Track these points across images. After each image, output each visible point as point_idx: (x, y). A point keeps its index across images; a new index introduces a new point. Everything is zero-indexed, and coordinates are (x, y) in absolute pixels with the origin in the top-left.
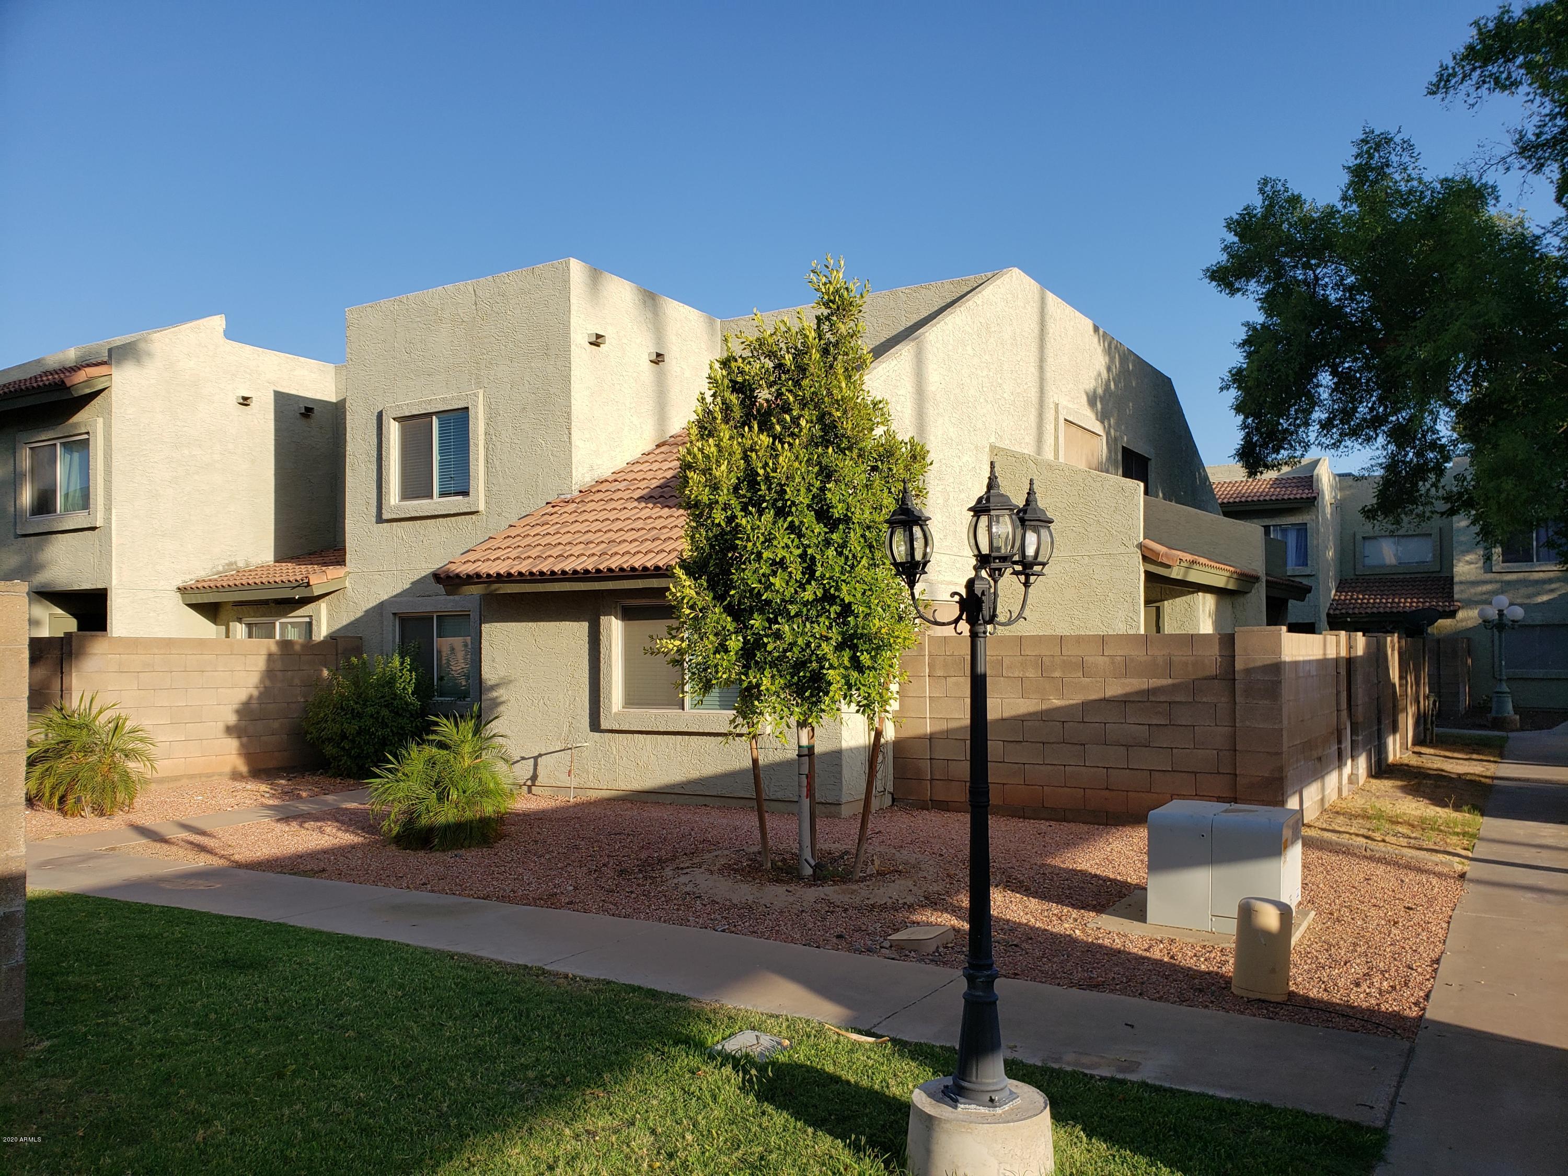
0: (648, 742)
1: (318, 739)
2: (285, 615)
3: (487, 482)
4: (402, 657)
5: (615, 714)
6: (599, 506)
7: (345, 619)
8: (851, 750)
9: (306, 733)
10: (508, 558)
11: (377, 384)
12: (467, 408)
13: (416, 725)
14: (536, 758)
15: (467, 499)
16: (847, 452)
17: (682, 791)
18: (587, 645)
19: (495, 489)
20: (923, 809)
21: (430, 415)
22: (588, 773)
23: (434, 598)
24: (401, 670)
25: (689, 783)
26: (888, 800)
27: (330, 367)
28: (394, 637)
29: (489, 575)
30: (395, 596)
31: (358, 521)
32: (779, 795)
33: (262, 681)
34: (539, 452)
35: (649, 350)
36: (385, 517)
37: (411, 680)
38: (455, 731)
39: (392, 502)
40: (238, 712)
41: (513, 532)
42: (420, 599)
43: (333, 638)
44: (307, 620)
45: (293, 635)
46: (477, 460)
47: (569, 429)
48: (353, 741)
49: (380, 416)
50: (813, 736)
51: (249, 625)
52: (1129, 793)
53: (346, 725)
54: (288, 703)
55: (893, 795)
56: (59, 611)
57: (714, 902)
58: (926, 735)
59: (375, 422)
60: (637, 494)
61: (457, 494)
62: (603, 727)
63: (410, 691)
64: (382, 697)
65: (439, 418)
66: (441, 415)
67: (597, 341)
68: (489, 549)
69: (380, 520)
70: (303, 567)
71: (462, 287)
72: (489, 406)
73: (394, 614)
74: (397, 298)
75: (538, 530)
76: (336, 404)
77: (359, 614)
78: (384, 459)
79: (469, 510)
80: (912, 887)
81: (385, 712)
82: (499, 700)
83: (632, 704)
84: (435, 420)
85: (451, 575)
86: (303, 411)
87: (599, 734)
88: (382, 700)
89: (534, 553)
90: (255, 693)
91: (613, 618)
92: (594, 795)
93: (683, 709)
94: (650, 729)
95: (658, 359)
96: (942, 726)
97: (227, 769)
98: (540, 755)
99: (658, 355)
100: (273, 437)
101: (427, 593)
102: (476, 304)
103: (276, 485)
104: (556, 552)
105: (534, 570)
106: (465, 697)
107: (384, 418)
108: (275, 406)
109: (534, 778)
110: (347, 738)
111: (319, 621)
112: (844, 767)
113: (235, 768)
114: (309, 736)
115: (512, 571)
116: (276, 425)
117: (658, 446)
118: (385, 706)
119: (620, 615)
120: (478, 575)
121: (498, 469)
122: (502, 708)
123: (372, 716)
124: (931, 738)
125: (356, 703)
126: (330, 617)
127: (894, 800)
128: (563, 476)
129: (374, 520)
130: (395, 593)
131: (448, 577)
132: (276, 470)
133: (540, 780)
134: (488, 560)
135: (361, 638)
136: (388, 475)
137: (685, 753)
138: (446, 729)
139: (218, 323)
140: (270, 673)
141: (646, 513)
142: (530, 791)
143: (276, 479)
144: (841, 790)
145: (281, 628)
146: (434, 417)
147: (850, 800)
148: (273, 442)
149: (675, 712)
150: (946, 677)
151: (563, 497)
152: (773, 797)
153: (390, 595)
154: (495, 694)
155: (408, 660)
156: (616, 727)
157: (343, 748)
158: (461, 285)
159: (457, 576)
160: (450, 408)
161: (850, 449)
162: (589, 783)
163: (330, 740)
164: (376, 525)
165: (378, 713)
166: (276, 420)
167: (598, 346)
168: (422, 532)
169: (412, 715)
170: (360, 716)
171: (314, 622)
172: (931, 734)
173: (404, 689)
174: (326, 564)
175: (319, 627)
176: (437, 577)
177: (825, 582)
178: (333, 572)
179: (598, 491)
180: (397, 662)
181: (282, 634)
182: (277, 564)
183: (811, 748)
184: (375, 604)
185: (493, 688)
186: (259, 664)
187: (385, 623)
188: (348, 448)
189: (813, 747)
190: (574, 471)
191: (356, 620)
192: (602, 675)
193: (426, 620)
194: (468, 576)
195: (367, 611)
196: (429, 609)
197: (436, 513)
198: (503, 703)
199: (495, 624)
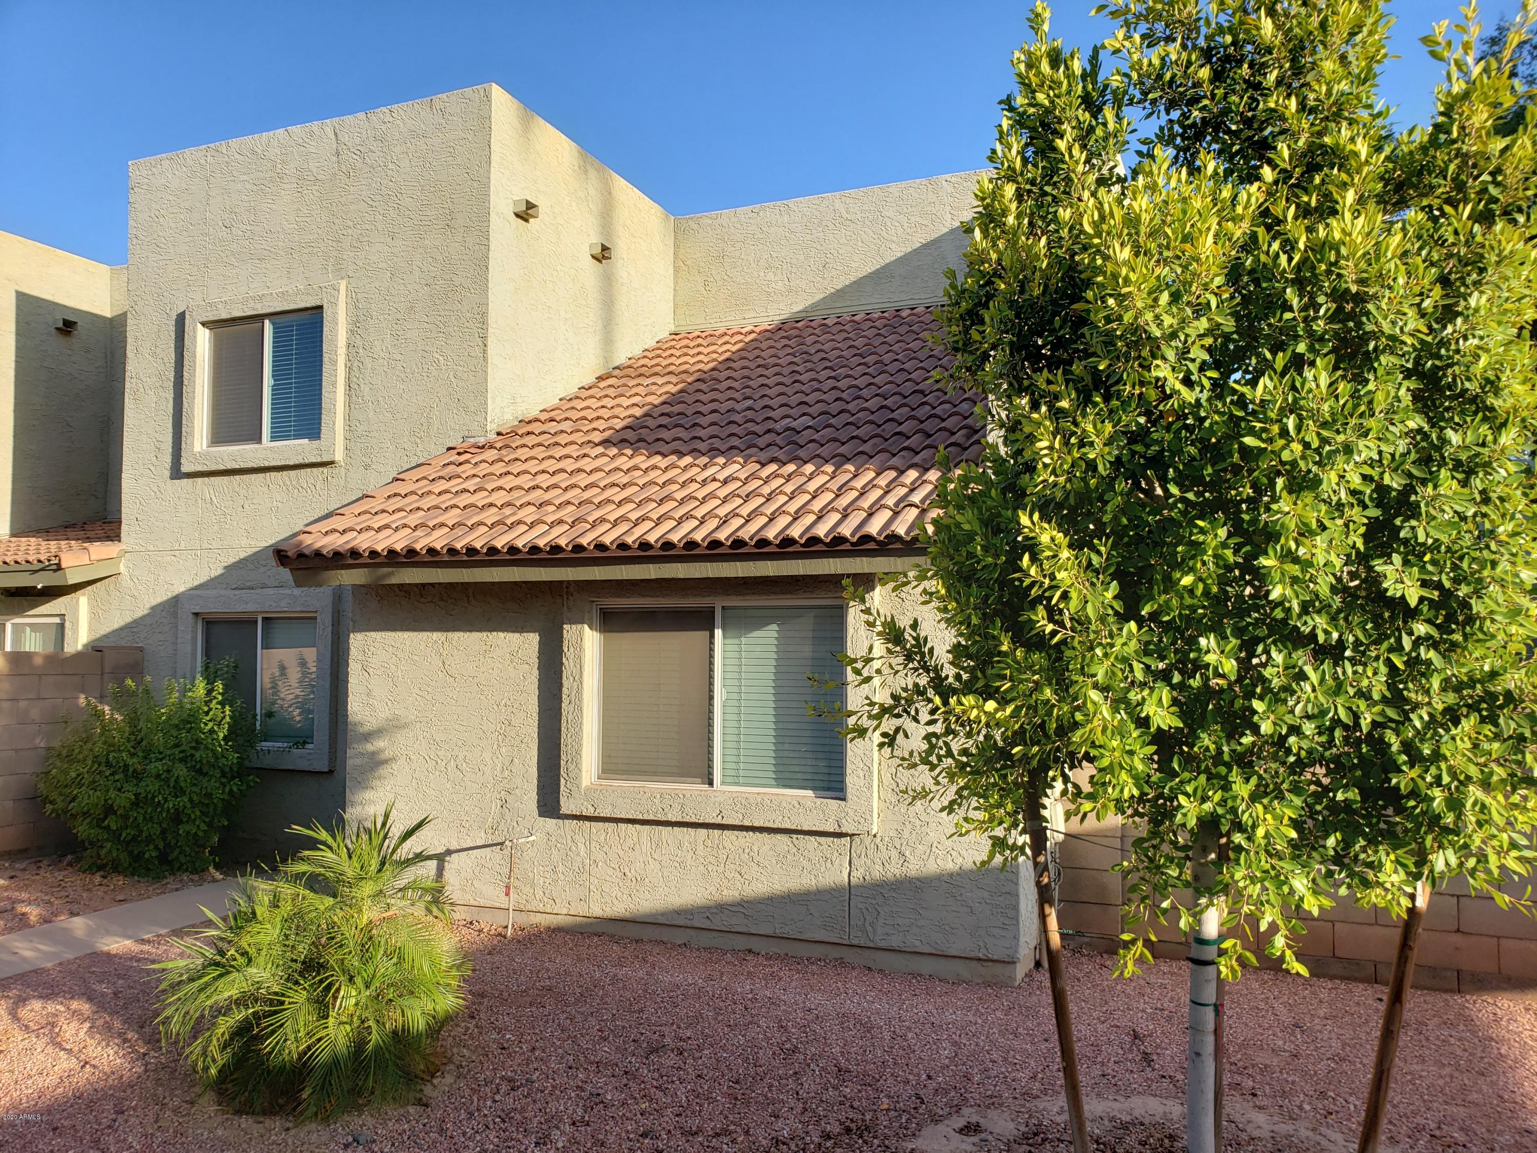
0: (645, 839)
1: (66, 811)
2: (20, 611)
3: (348, 418)
4: (210, 682)
5: (588, 789)
6: (539, 452)
7: (116, 620)
9: (46, 800)
10: (405, 526)
11: (176, 274)
12: (320, 308)
13: (231, 790)
14: (441, 858)
15: (316, 443)
17: (706, 924)
18: (536, 672)
19: (361, 429)
21: (260, 318)
22: (533, 885)
23: (258, 591)
24: (207, 703)
25: (721, 908)
27: (104, 269)
28: (194, 650)
29: (374, 553)
30: (192, 589)
31: (142, 475)
32: (895, 941)
34: (434, 373)
35: (592, 239)
36: (186, 467)
37: (224, 718)
39: (197, 448)
41: (402, 488)
42: (236, 592)
43: (96, 649)
44: (57, 620)
45: (33, 644)
46: (334, 385)
47: (484, 338)
48: (125, 817)
49: (181, 320)
52: (1503, 942)
53: (112, 794)
54: (16, 751)
59: (172, 328)
60: (597, 437)
61: (301, 435)
62: (564, 810)
63: (221, 735)
64: (176, 746)
65: (273, 324)
66: (278, 319)
67: (527, 212)
68: (365, 512)
69: (177, 473)
70: (52, 543)
71: (315, 129)
72: (354, 304)
73: (196, 614)
74: (212, 145)
75: (442, 485)
76: (111, 320)
77: (141, 612)
78: (186, 382)
79: (319, 460)
81: (181, 771)
82: (383, 756)
83: (615, 772)
84: (268, 325)
85: (307, 552)
86: (61, 325)
87: (554, 821)
88: (176, 751)
89: (451, 517)
91: (586, 626)
93: (711, 783)
94: (651, 817)
95: (603, 254)
98: (449, 852)
99: (604, 248)
100: (13, 358)
101: (248, 584)
102: (338, 154)
103: (15, 426)
104: (491, 516)
105: (458, 546)
106: (305, 743)
107: (187, 322)
108: (17, 314)
110: (115, 813)
111: (76, 624)
114: (49, 807)
115: (418, 547)
116: (17, 341)
117: (600, 378)
118: (182, 760)
119: (596, 620)
120: (354, 553)
121: (367, 398)
122: (384, 771)
123: (158, 776)
125: (133, 755)
126: (94, 616)
128: (473, 409)
129: (167, 473)
130: (196, 583)
131: (301, 555)
132: (16, 404)
133: (448, 894)
134: (369, 528)
135: (141, 649)
136: (192, 407)
137: (713, 861)
138: (329, 854)
141: (623, 462)
143: (16, 418)
145: (13, 632)
146: (267, 322)
148: (13, 365)
149: (694, 788)
151: (472, 440)
152: (883, 944)
153: (189, 586)
154: (370, 747)
155: (219, 686)
156: (590, 812)
157: (108, 828)
158: (315, 125)
159: (318, 554)
160: (292, 307)
162: (534, 903)
163: (86, 814)
164: (169, 481)
165: (168, 771)
166: (18, 334)
167: (526, 221)
168: (242, 493)
169: (224, 775)
170: (137, 776)
171: (67, 624)
173: (212, 731)
174: (89, 539)
175: (76, 630)
176: (281, 555)
178: (99, 550)
179: (528, 433)
180: (201, 688)
181: (16, 640)
182: (13, 539)
184: (165, 598)
185: (368, 737)
187: (181, 628)
188: (129, 367)
190: (489, 402)
191: (135, 621)
192: (564, 725)
193: (245, 624)
194: (337, 554)
195: (153, 608)
196: (251, 607)
197: (267, 464)
198: (386, 762)
199: (373, 634)
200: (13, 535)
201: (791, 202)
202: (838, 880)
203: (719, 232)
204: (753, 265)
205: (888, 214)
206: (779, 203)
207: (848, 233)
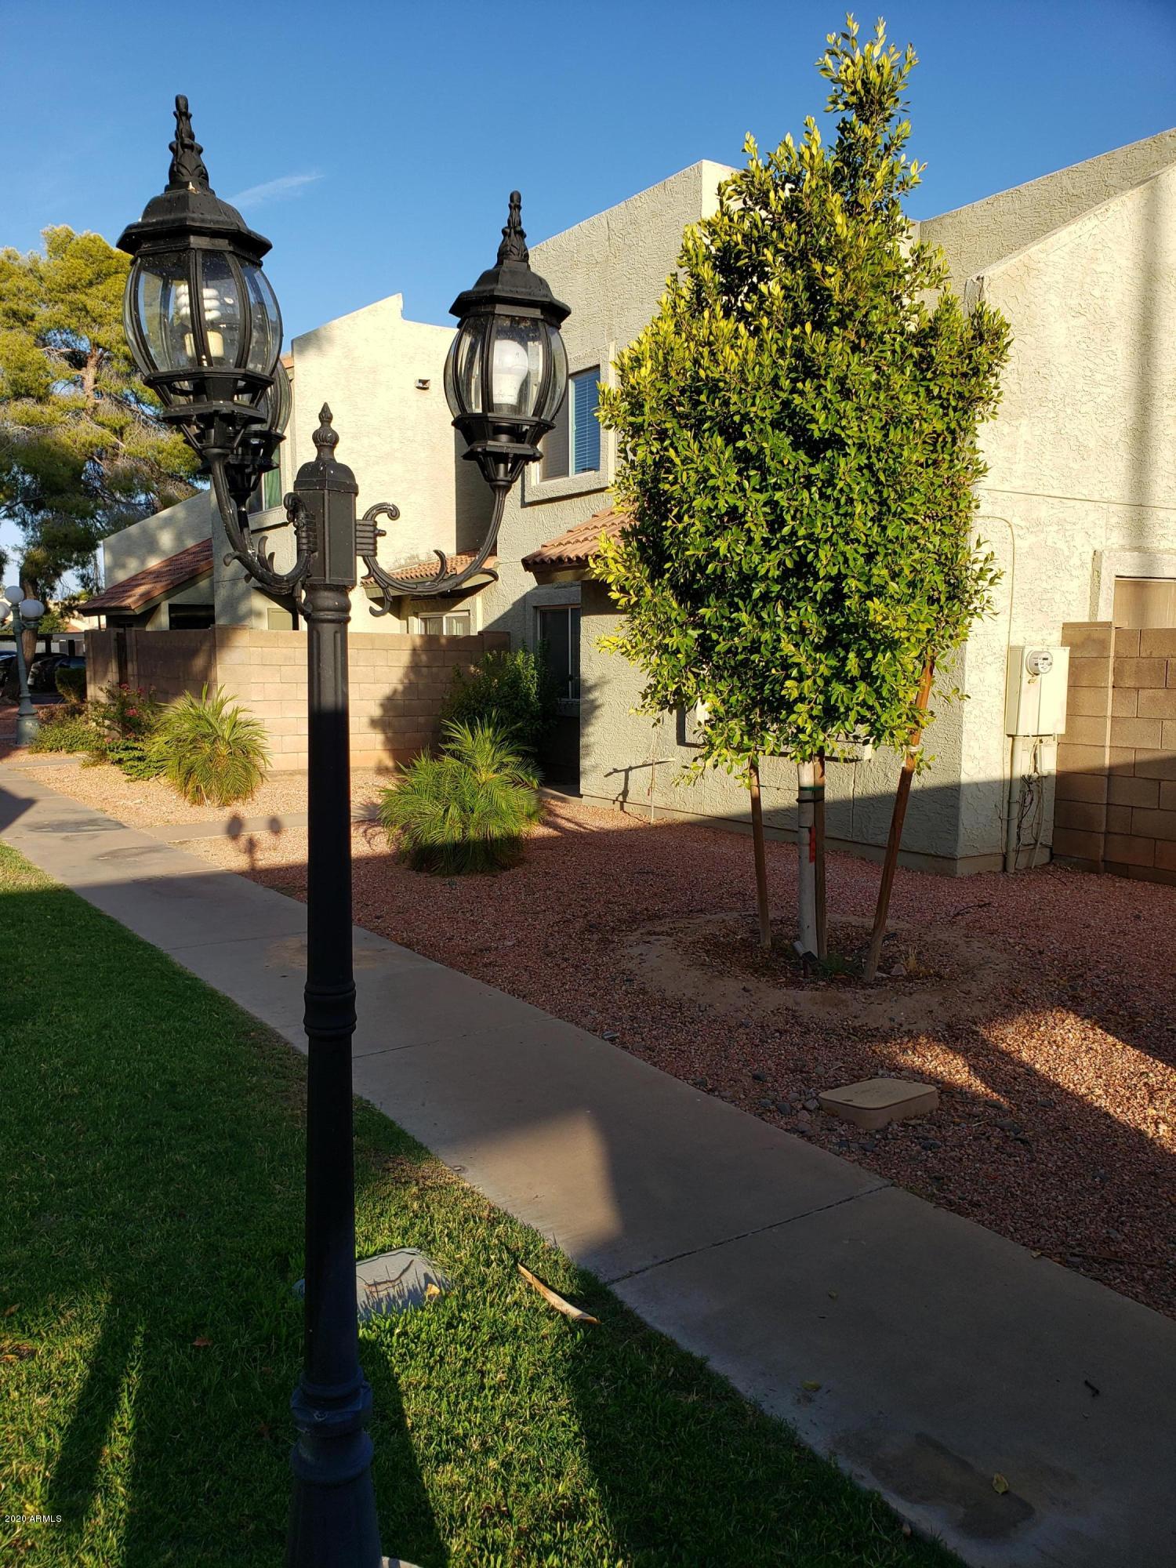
2: (448, 609)
7: (496, 613)
8: (976, 785)
12: (598, 366)
14: (627, 771)
15: (597, 474)
16: (836, 329)
17: (769, 823)
20: (1091, 871)
22: (674, 792)
23: (568, 589)
25: (777, 813)
26: (1042, 857)
28: (536, 632)
29: (570, 559)
30: (536, 588)
33: (406, 675)
36: (528, 499)
38: (470, 738)
39: (534, 483)
40: (382, 705)
42: (556, 590)
43: (480, 634)
44: (466, 614)
45: (458, 630)
50: (823, 774)
51: (425, 620)
54: (433, 700)
55: (1051, 849)
56: (276, 606)
57: (644, 991)
58: (1102, 769)
61: (590, 469)
62: (687, 741)
65: (574, 380)
66: (579, 378)
69: (524, 502)
71: (596, 221)
73: (535, 607)
77: (508, 607)
79: (599, 486)
80: (935, 1007)
82: (597, 703)
84: (571, 382)
85: (537, 560)
87: (685, 748)
90: (400, 687)
92: (681, 817)
96: (1129, 757)
97: (372, 764)
98: (631, 768)
101: (562, 584)
102: (609, 239)
109: (625, 793)
111: (475, 615)
112: (963, 809)
113: (380, 761)
122: (598, 713)
124: (1111, 774)
126: (485, 611)
127: (1052, 856)
129: (519, 502)
131: (535, 563)
133: (630, 797)
134: (577, 541)
135: (508, 633)
139: (395, 302)
140: (414, 667)
142: (622, 808)
144: (956, 841)
145: (447, 623)
146: (571, 380)
147: (970, 853)
150: (1137, 689)
152: (872, 842)
153: (533, 586)
154: (591, 697)
156: (700, 741)
158: (596, 218)
159: (543, 561)
160: (583, 367)
161: (841, 323)
162: (676, 803)
164: (520, 510)
168: (560, 515)
171: (471, 616)
172: (1111, 768)
175: (476, 621)
176: (526, 563)
177: (800, 543)
181: (450, 627)
183: (818, 790)
184: (520, 596)
185: (590, 689)
186: (402, 659)
187: (527, 617)
189: (822, 788)
191: (505, 614)
193: (562, 613)
194: (552, 561)
195: (514, 604)
196: (563, 601)
197: (571, 492)
198: (598, 707)
199: (592, 617)
200: (458, 554)
201: (1022, 187)
202: (846, 794)
203: (958, 229)
204: (987, 257)
205: (1112, 183)
206: (1011, 190)
207: (1073, 210)
